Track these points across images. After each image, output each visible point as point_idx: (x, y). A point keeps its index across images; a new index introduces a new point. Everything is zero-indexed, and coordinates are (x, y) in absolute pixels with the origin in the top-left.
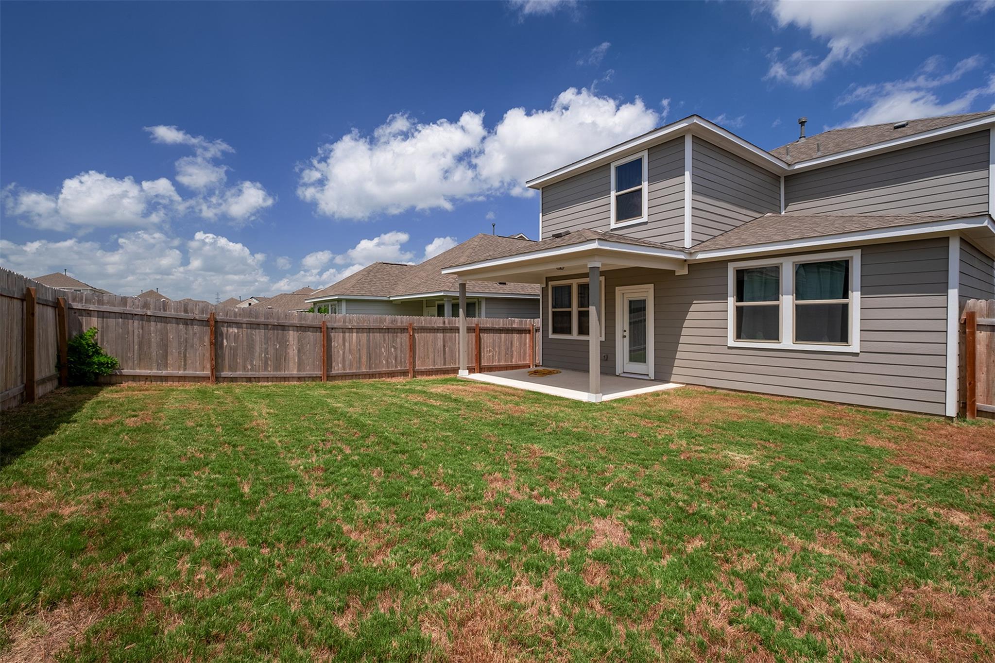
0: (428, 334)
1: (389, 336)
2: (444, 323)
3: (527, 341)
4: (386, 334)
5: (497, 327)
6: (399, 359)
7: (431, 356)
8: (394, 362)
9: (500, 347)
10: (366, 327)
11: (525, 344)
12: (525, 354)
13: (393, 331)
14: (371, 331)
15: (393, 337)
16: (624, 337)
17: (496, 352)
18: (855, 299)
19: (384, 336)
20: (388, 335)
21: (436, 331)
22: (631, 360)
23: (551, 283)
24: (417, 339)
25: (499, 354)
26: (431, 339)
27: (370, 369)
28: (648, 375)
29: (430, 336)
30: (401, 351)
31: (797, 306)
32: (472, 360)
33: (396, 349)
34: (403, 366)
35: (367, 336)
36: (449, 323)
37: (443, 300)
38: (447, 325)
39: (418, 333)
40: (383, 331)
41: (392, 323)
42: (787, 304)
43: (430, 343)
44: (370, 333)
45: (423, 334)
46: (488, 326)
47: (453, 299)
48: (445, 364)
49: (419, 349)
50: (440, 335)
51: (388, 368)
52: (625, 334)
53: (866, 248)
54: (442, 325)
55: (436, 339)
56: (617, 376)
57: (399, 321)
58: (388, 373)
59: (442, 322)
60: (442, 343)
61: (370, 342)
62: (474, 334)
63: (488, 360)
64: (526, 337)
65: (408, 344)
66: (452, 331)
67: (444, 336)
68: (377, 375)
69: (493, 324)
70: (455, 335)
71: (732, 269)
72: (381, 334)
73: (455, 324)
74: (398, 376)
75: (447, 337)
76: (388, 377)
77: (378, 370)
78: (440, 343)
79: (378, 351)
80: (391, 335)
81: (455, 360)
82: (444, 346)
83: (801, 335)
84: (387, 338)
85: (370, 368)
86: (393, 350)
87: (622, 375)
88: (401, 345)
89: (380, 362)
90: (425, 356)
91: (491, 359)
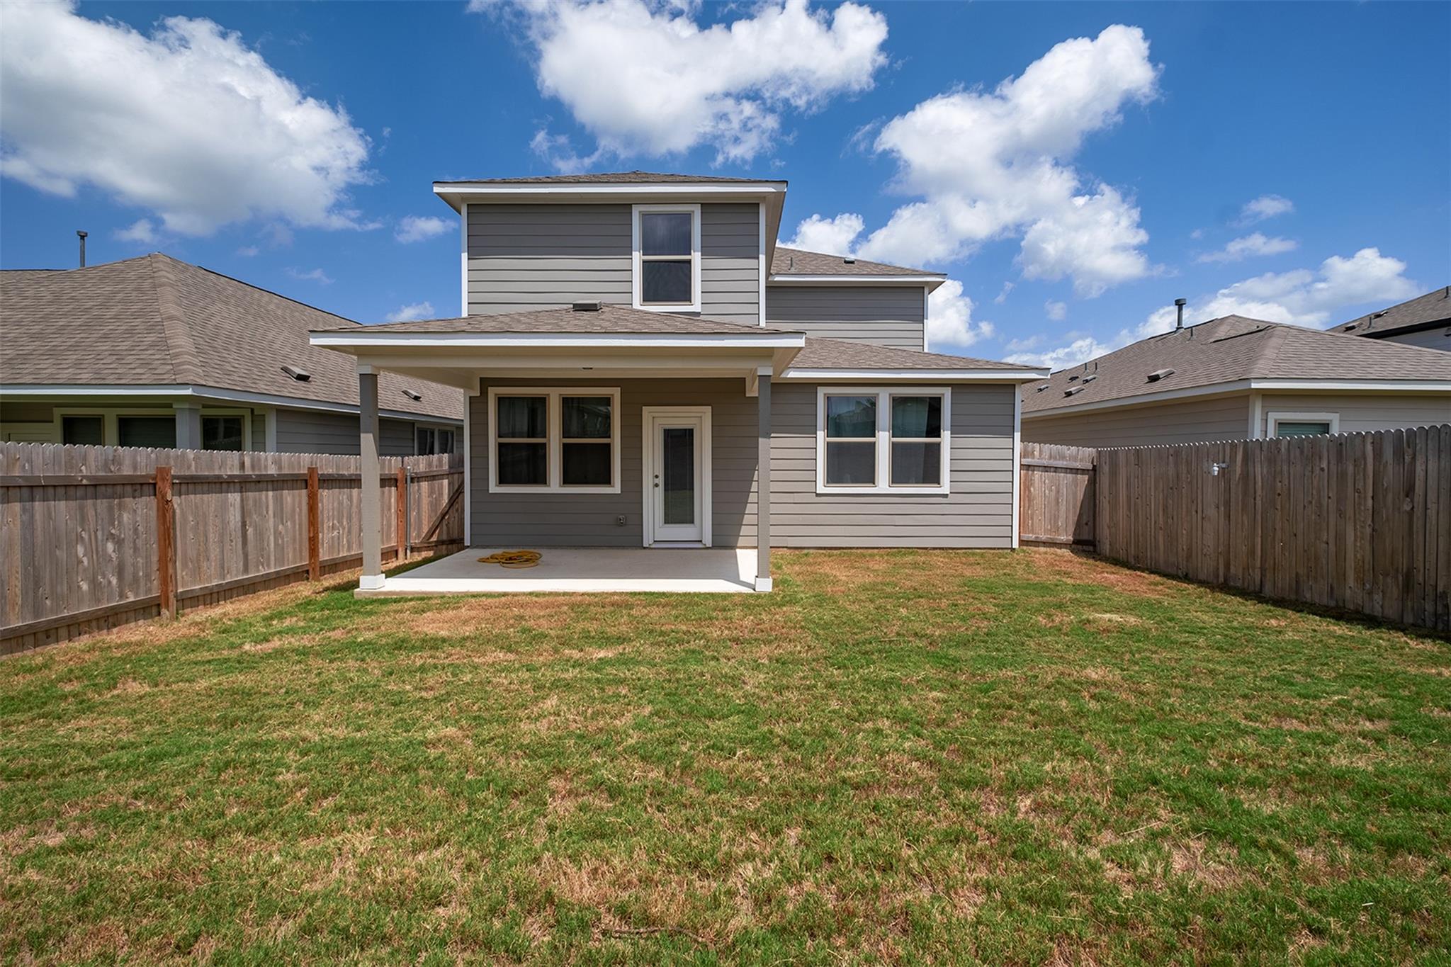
0: (205, 496)
1: (96, 508)
2: (242, 465)
3: (393, 500)
4: (90, 502)
5: (346, 473)
6: (129, 570)
7: (214, 552)
8: (114, 581)
9: (350, 518)
10: (21, 482)
11: (390, 509)
12: (389, 526)
13: (110, 490)
14: (38, 493)
15: (110, 509)
16: (657, 485)
17: (344, 529)
18: (946, 438)
19: (82, 508)
20: (95, 505)
21: (224, 486)
22: (666, 522)
23: (493, 392)
24: (178, 511)
25: (349, 532)
26: (212, 509)
27: (36, 616)
28: (701, 541)
29: (210, 500)
30: (136, 549)
31: (893, 443)
32: (301, 551)
33: (119, 543)
34: (142, 589)
35: (24, 510)
36: (253, 467)
37: (170, 406)
38: (248, 472)
39: (180, 495)
40: (80, 492)
41: (106, 466)
42: (883, 441)
43: (211, 519)
44: (33, 500)
45: (192, 496)
46: (330, 471)
47: (204, 406)
48: (246, 570)
49: (184, 536)
50: (234, 498)
51: (98, 601)
52: (657, 481)
53: (956, 386)
54: (236, 472)
55: (224, 508)
56: (645, 548)
57: (127, 462)
58: (98, 619)
59: (236, 462)
60: (238, 518)
61: (33, 530)
62: (304, 492)
63: (331, 547)
64: (390, 492)
65: (153, 523)
66: (261, 485)
67: (242, 500)
68: (63, 632)
69: (338, 467)
70: (267, 497)
71: (822, 395)
72: (72, 503)
73: (266, 467)
74: (127, 622)
75: (251, 502)
76: (100, 629)
77: (65, 614)
78: (234, 517)
79: (61, 554)
80: (102, 504)
81: (269, 556)
82: (244, 524)
83: (896, 479)
84: (91, 513)
85: (37, 612)
86: (110, 546)
87: (653, 546)
88: (136, 530)
89: (70, 588)
90: (199, 555)
91: (336, 544)
